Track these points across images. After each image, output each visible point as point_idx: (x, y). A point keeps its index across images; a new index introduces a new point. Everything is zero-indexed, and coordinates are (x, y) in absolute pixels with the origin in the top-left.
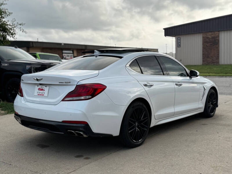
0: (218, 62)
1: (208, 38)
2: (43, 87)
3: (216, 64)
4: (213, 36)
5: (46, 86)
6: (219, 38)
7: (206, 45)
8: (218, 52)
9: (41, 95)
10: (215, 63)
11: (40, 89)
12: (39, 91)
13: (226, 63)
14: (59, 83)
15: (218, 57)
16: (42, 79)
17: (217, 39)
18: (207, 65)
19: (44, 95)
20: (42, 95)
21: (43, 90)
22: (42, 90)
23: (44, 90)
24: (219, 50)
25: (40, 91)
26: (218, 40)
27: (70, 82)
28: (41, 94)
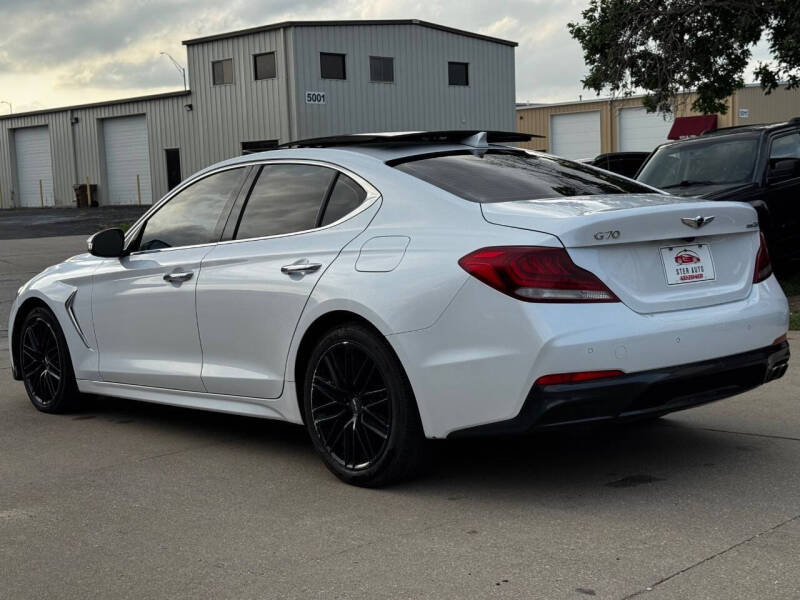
2: (687, 248)
5: (700, 246)
9: (692, 277)
11: (681, 257)
12: (682, 267)
16: (712, 220)
19: (701, 276)
20: (696, 277)
21: (695, 260)
22: (690, 259)
23: (698, 260)
25: (684, 266)
28: (691, 274)
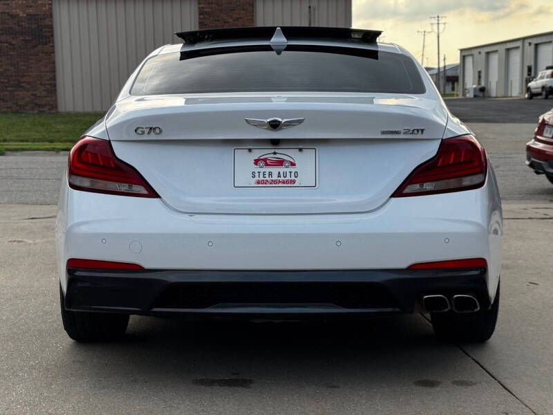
0: (54, 106)
1: (13, 16)
2: (279, 151)
3: (46, 109)
4: (31, 11)
5: (300, 150)
6: (52, 22)
7: (10, 44)
8: (53, 70)
9: (275, 182)
10: (42, 106)
11: (264, 160)
12: (262, 170)
13: (80, 109)
14: (383, 133)
15: (52, 88)
16: (300, 122)
17: (47, 22)
18: (16, 112)
21: (287, 164)
22: (280, 163)
23: (293, 164)
24: (54, 63)
26: (51, 27)
27: (422, 130)
28: (275, 178)
